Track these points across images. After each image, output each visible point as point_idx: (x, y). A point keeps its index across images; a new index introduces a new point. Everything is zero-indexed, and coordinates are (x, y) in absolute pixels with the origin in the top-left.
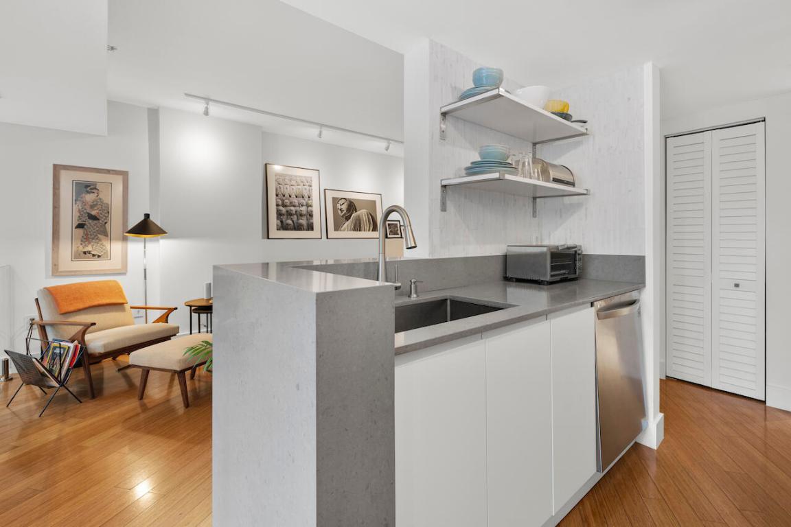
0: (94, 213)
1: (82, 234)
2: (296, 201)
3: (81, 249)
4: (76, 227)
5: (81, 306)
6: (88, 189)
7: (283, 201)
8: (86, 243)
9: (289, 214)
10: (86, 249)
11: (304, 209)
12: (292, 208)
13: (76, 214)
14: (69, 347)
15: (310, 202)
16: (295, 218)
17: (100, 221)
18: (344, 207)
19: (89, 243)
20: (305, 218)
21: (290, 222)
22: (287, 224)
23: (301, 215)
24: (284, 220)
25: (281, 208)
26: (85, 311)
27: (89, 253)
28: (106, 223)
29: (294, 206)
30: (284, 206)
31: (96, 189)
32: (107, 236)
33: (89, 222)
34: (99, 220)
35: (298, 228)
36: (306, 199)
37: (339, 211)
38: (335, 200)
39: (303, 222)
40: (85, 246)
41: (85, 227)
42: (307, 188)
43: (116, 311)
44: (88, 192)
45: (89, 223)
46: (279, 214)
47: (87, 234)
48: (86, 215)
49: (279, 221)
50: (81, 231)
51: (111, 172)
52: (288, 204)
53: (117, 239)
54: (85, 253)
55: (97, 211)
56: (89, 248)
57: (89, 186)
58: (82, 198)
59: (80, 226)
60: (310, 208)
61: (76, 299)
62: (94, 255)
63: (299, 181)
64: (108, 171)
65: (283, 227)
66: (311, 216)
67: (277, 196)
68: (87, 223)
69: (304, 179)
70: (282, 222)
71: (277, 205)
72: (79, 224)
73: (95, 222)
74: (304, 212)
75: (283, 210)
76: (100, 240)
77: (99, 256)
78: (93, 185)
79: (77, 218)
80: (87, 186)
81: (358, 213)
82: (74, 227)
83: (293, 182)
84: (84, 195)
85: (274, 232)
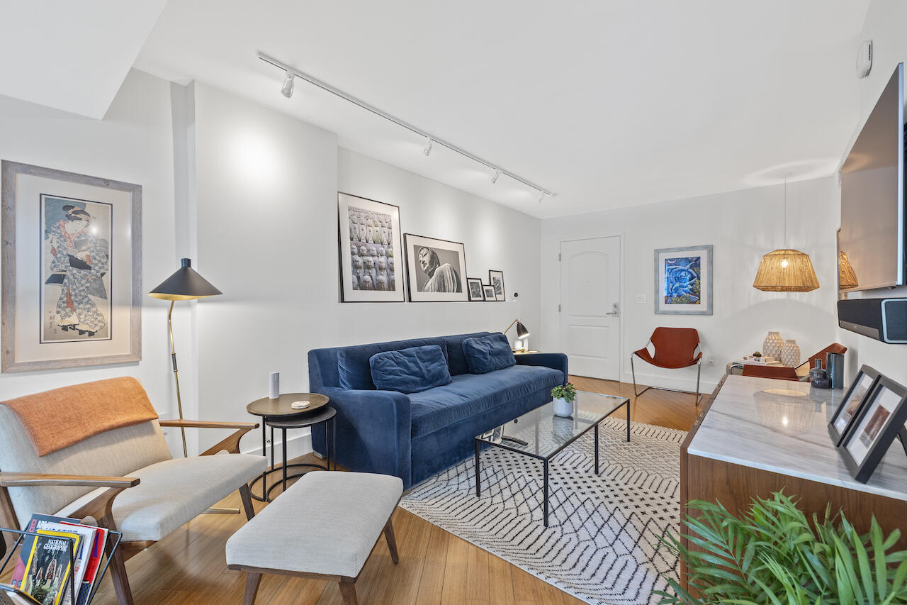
0: (80, 256)
1: (59, 294)
2: (374, 248)
3: (58, 320)
4: (47, 282)
5: (80, 434)
6: (70, 212)
7: (359, 247)
8: (68, 310)
9: (367, 267)
10: (67, 322)
11: (383, 259)
12: (370, 259)
13: (48, 258)
14: (82, 538)
15: (390, 250)
16: (373, 272)
17: (93, 271)
18: (427, 259)
19: (73, 310)
20: (384, 273)
21: (367, 278)
22: (365, 281)
23: (381, 269)
24: (361, 275)
25: (357, 257)
26: (86, 443)
27: (73, 327)
28: (103, 275)
29: (373, 256)
30: (361, 255)
31: (83, 212)
32: (106, 298)
33: (72, 272)
34: (90, 268)
35: (377, 286)
36: (386, 246)
37: (422, 265)
38: (417, 249)
39: (383, 278)
40: (67, 315)
41: (66, 281)
42: (386, 230)
43: (141, 435)
44: (69, 217)
45: (73, 275)
46: (355, 267)
47: (69, 295)
48: (68, 258)
49: (355, 277)
50: (57, 288)
51: (111, 184)
52: (365, 252)
53: (123, 304)
54: (65, 328)
55: (88, 253)
56: (73, 319)
57: (73, 207)
58: (58, 227)
59: (57, 279)
60: (390, 259)
61: (68, 420)
62: (82, 332)
63: (376, 220)
64: (107, 183)
65: (361, 285)
66: (392, 270)
67: (352, 239)
68: (68, 274)
69: (382, 218)
70: (358, 278)
71: (353, 254)
72: (53, 276)
73: (83, 272)
74: (384, 265)
75: (360, 260)
76: (93, 305)
77: (91, 334)
78: (78, 204)
79: (49, 264)
80: (67, 208)
81: (441, 267)
82: (44, 281)
83: (370, 222)
84: (62, 223)
85: (350, 294)
